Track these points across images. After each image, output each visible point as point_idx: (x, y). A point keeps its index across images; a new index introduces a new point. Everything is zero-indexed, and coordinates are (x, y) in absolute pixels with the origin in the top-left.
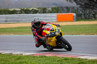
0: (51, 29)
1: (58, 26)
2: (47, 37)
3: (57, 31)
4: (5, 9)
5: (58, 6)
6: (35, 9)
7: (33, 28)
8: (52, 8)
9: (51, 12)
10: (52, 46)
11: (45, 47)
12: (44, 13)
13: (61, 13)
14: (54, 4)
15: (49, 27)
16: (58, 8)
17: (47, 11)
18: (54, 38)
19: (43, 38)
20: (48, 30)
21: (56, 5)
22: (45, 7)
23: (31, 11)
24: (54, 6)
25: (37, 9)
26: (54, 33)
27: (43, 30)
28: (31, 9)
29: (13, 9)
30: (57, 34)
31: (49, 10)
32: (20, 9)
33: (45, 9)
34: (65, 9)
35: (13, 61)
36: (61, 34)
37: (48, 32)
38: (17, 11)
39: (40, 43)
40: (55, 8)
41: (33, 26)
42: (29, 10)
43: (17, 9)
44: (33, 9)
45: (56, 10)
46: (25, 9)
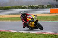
0: (31, 17)
1: (36, 16)
2: (29, 22)
3: (35, 19)
4: (19, 6)
5: (51, 4)
6: (37, 6)
7: (21, 17)
8: (47, 5)
9: (47, 8)
10: (32, 27)
11: (28, 27)
12: (42, 8)
13: (52, 8)
14: (48, 3)
15: (31, 16)
16: (51, 5)
17: (44, 7)
18: (33, 22)
19: (27, 23)
20: (30, 18)
21: (50, 4)
22: (43, 5)
23: (35, 7)
24: (49, 4)
25: (38, 6)
26: (33, 20)
27: (27, 18)
28: (35, 6)
29: (24, 6)
30: (35, 20)
31: (45, 7)
32: (28, 6)
33: (43, 6)
34: (55, 6)
35: (24, 37)
36: (37, 20)
37: (30, 19)
38: (27, 7)
39: (25, 25)
40: (49, 5)
41: (21, 16)
42: (34, 7)
43: (26, 6)
44: (36, 6)
45: (50, 6)
46: (31, 6)
